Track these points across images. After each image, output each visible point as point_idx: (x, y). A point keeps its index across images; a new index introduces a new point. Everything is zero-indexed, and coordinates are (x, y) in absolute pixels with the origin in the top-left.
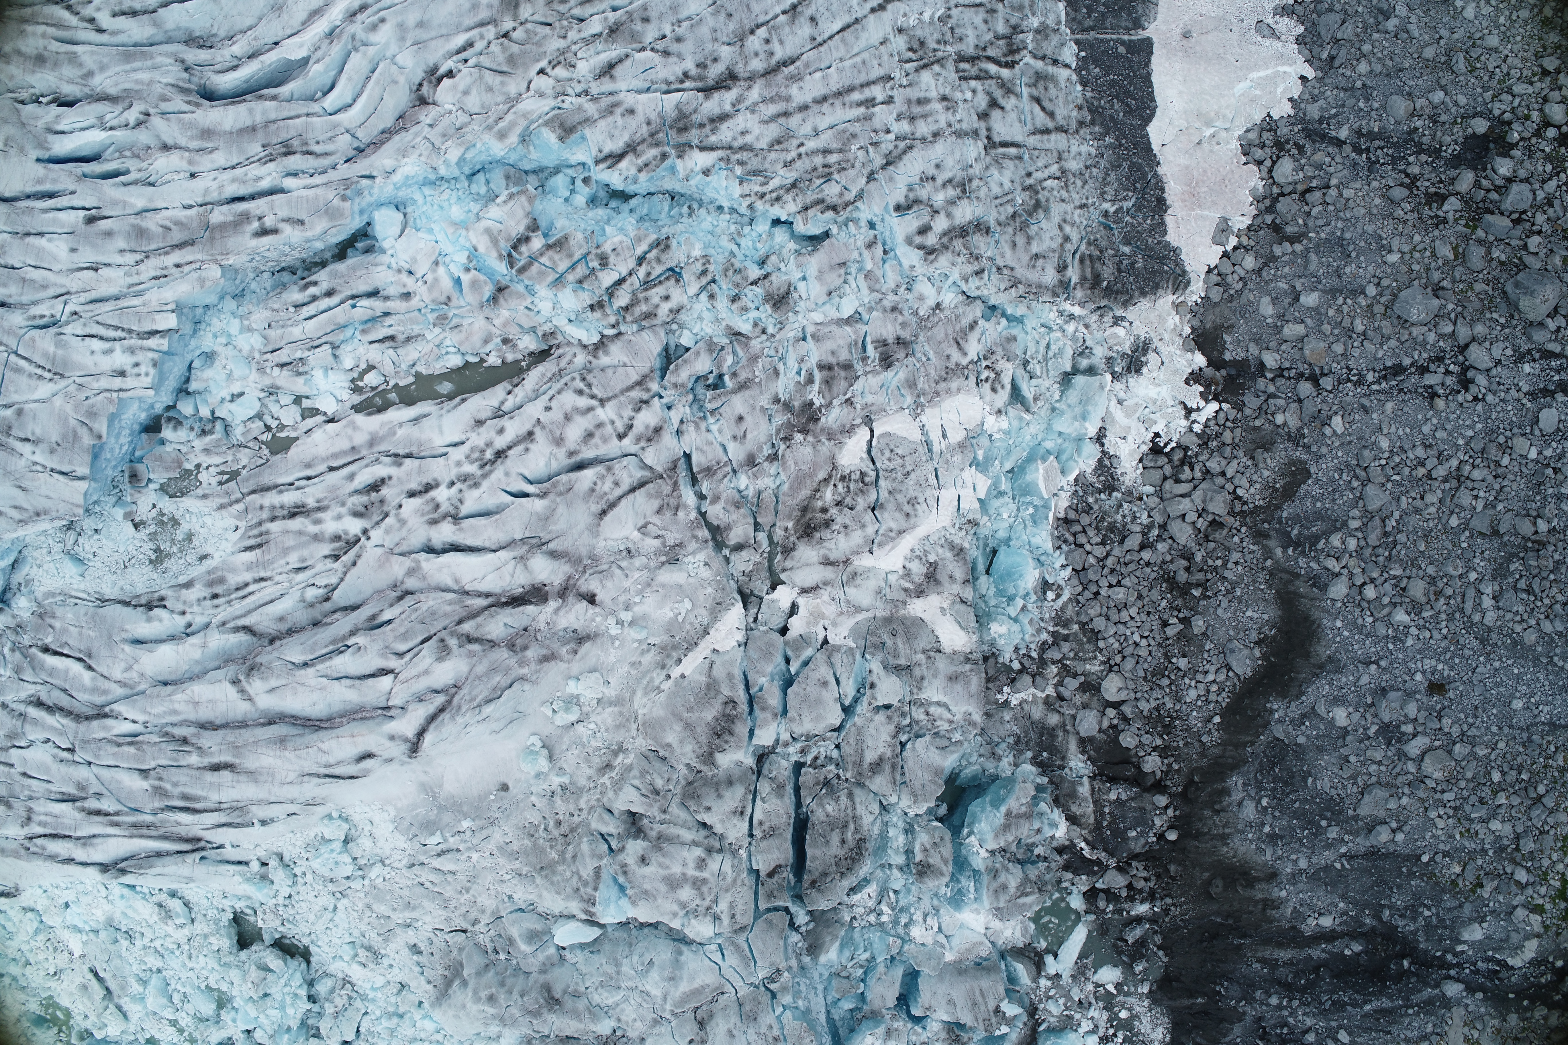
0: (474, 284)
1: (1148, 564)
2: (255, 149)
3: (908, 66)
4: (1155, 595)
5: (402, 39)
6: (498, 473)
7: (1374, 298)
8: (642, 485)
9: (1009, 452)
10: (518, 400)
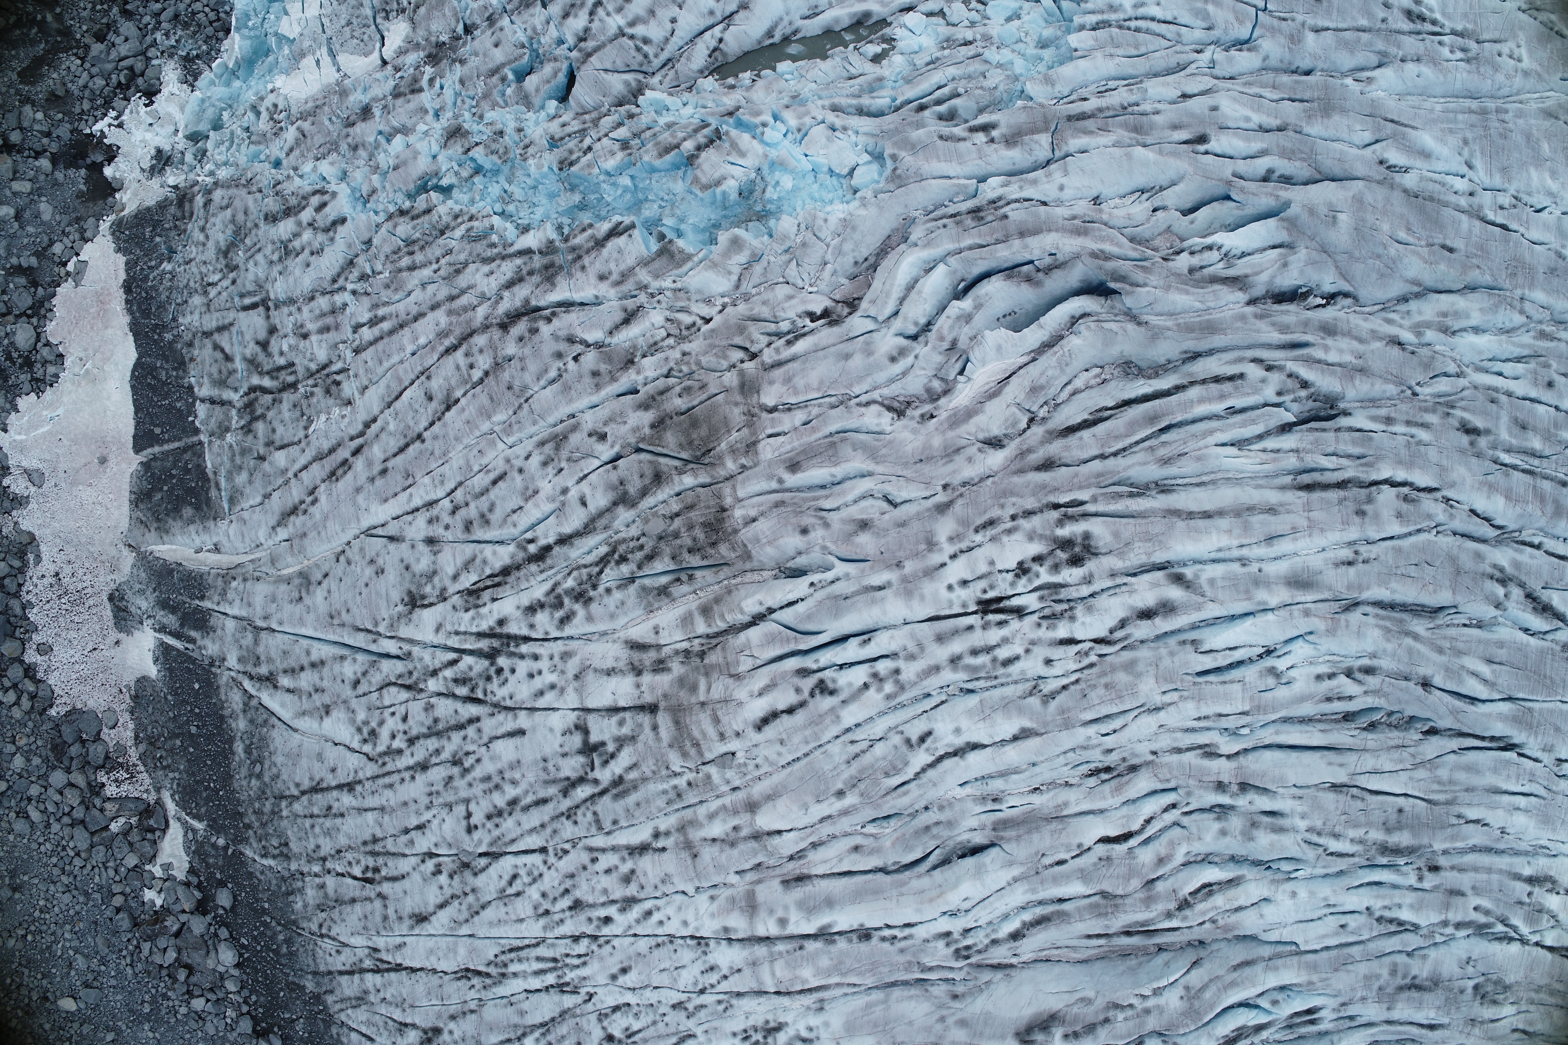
0: (759, 115)
3: (338, 366)
5: (868, 343)
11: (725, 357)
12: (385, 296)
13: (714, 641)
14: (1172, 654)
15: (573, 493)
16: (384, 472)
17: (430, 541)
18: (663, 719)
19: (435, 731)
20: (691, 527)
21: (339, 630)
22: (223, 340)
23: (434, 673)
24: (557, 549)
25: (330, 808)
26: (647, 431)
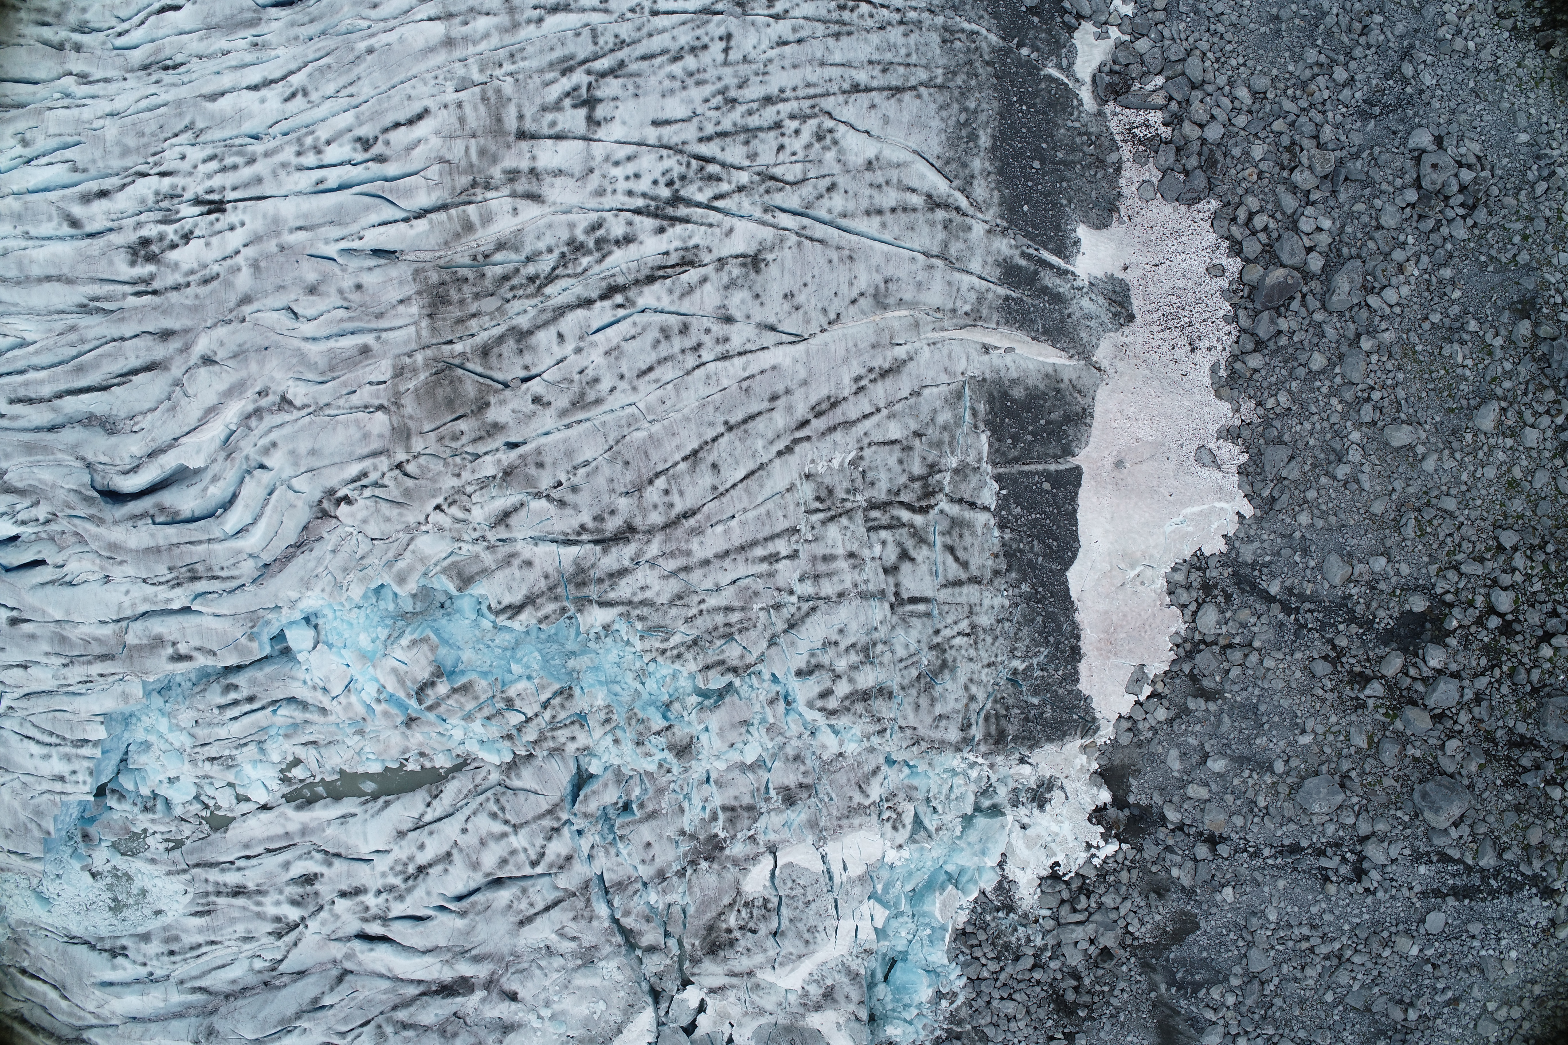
0: (386, 714)
1: (1038, 982)
2: (161, 570)
3: (816, 518)
4: (1042, 1014)
5: (296, 464)
6: (419, 892)
7: (1280, 776)
8: (556, 904)
9: (910, 873)
10: (438, 814)
11: (421, 467)
12: (759, 585)
13: (464, 198)
14: (94, 161)
15: (569, 347)
16: (774, 398)
17: (729, 320)
18: (511, 124)
19: (751, 132)
20: (462, 302)
21: (843, 243)
22: (954, 570)
23: (741, 189)
24: (594, 295)
25: (884, 71)
26: (493, 400)
